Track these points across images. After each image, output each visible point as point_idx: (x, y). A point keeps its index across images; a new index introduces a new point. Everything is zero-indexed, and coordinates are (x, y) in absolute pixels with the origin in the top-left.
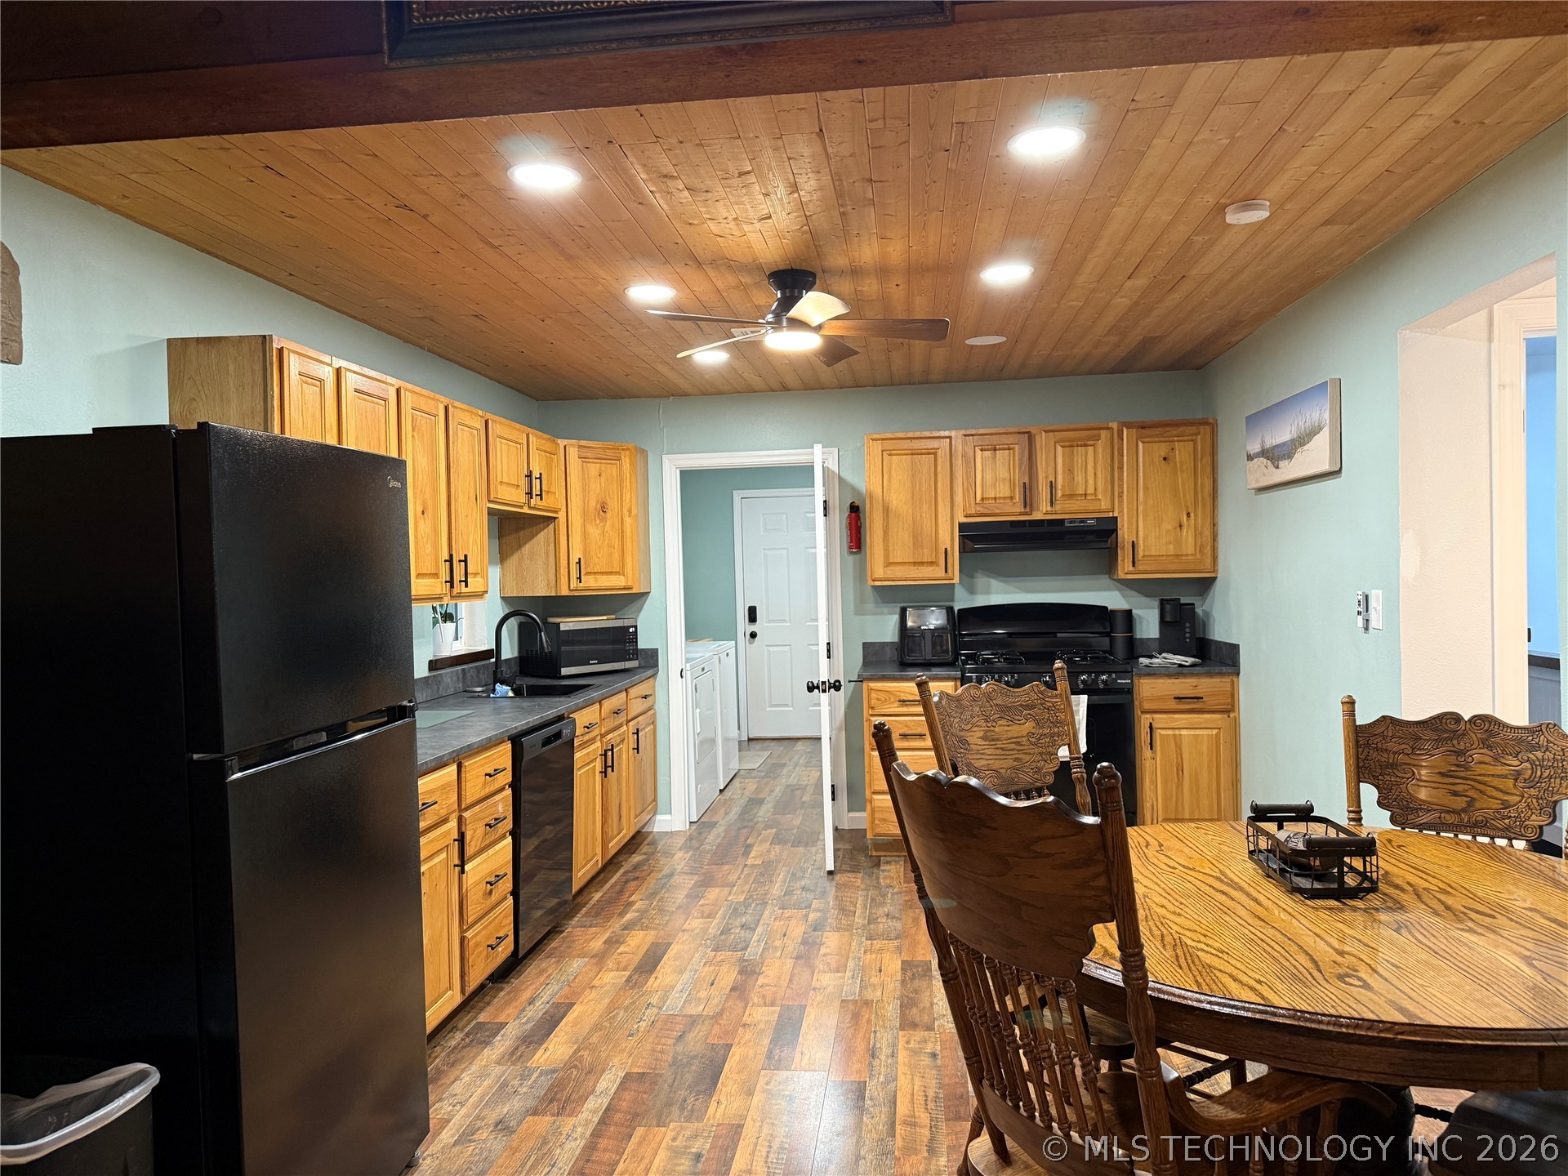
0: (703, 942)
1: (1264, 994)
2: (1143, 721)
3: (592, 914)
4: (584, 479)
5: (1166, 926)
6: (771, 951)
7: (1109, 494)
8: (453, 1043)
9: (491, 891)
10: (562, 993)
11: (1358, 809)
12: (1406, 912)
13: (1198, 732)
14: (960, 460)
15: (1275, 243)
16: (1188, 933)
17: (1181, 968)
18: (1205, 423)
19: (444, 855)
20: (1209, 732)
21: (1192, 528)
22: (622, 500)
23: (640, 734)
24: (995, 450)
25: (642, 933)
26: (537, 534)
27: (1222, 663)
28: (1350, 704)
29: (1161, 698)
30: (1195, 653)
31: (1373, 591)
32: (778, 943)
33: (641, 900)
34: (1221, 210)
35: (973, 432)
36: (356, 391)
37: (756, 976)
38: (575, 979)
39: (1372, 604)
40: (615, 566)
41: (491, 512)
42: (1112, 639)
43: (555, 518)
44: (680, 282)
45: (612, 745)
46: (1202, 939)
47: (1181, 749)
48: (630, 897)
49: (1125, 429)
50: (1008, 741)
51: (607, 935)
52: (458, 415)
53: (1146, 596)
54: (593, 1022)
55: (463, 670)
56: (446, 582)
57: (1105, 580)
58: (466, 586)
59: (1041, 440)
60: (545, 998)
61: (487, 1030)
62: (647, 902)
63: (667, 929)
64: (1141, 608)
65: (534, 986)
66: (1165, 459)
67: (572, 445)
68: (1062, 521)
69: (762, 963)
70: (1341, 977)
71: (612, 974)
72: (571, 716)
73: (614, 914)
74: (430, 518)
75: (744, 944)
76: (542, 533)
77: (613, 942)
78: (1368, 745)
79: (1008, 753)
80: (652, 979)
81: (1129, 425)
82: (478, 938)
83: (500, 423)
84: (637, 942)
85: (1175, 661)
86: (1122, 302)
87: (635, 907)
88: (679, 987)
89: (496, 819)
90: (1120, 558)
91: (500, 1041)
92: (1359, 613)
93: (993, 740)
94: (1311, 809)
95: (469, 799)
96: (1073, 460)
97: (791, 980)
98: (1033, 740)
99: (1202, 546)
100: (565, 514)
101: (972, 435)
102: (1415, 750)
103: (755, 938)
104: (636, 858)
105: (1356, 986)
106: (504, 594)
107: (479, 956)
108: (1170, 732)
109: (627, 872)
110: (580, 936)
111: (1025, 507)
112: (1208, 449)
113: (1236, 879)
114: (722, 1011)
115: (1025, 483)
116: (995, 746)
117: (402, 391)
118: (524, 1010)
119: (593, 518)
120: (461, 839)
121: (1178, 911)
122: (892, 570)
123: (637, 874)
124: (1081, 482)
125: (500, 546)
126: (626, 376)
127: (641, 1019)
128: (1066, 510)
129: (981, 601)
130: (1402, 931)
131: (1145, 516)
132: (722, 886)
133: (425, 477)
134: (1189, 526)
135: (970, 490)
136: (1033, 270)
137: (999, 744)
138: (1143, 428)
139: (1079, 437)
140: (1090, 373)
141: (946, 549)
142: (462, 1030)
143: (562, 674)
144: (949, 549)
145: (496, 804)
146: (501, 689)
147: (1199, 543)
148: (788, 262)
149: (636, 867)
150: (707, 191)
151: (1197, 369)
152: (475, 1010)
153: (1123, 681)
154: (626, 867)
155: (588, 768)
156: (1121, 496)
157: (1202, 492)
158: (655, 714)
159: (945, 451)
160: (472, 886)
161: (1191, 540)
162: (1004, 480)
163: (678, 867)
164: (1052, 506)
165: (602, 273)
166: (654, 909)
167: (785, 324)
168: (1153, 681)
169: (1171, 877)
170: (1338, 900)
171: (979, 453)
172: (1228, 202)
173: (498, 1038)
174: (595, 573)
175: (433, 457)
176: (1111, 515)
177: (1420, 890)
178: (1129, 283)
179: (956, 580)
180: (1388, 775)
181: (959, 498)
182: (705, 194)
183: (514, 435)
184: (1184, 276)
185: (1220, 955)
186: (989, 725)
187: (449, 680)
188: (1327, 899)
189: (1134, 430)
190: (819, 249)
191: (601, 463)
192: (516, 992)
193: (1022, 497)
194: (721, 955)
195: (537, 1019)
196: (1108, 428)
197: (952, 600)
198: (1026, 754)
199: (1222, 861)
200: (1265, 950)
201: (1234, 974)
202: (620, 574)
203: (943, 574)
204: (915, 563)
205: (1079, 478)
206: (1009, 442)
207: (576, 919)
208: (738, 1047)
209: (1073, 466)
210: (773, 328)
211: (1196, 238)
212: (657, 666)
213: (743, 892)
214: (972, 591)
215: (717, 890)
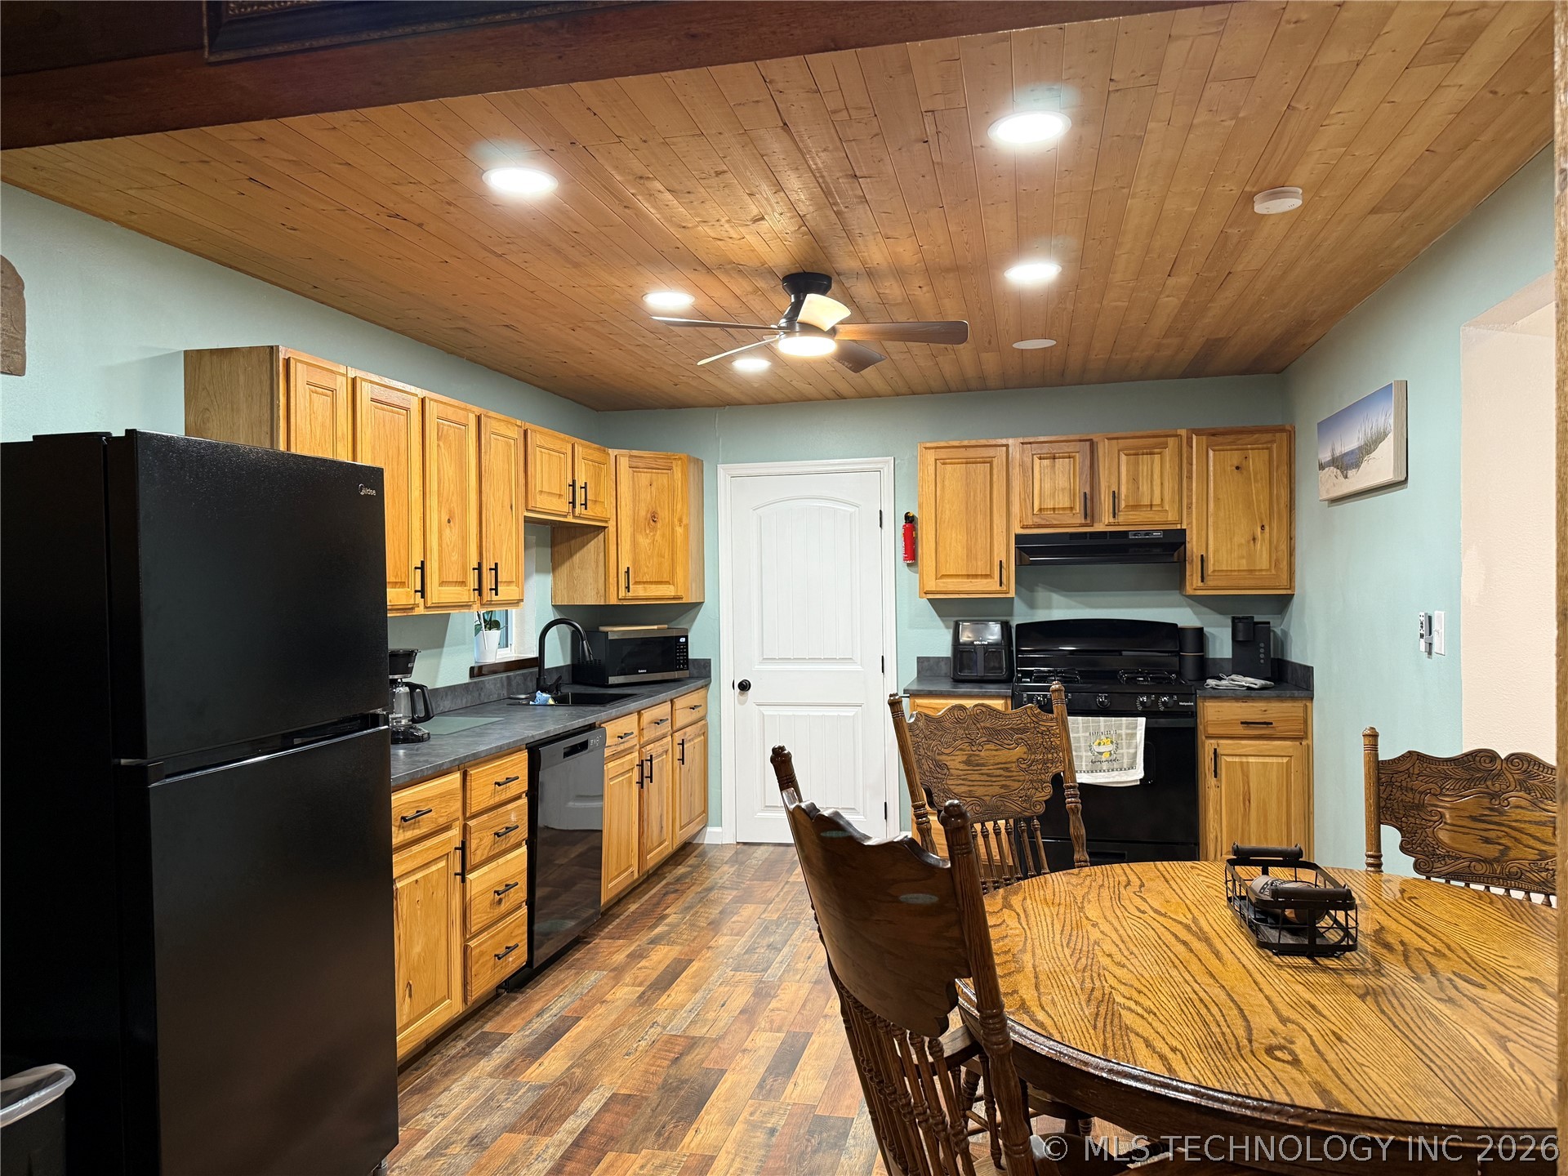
0: (725, 960)
1: (1173, 1065)
2: (1207, 747)
3: (623, 926)
4: (634, 489)
5: (1102, 978)
6: (791, 973)
7: (1176, 506)
8: (453, 1052)
9: (500, 900)
10: (573, 1006)
11: (1376, 854)
12: (1383, 976)
13: (1267, 760)
14: (1018, 469)
15: (1322, 235)
16: (1122, 988)
17: (1095, 1028)
18: (1282, 430)
19: (442, 864)
20: (1280, 760)
21: (1267, 542)
22: (673, 510)
23: (685, 746)
24: (1054, 458)
25: (667, 948)
26: (587, 543)
27: (1298, 687)
28: (1373, 737)
29: (1225, 723)
30: (1269, 675)
31: (1436, 612)
32: (800, 966)
33: (675, 913)
34: (1249, 199)
35: (1032, 440)
36: (373, 400)
37: (769, 999)
38: (589, 992)
39: (1435, 626)
40: (665, 576)
41: (527, 520)
42: (1181, 658)
43: (605, 528)
44: (696, 288)
45: (651, 756)
46: (1135, 995)
47: (1248, 777)
48: (665, 910)
49: (1194, 436)
50: (995, 767)
51: (632, 948)
52: (490, 425)
53: (1221, 613)
54: (594, 1037)
55: (508, 677)
56: (474, 590)
57: (1175, 596)
58: (496, 594)
59: (1103, 448)
60: (554, 1011)
61: (490, 1040)
62: (680, 916)
63: (692, 945)
64: (1214, 627)
65: (547, 998)
66: (1237, 468)
67: (623, 456)
68: (1126, 533)
69: (779, 986)
70: (1270, 1051)
71: (626, 989)
72: (603, 725)
73: (645, 926)
74: (457, 526)
75: (765, 965)
76: (593, 542)
77: (637, 956)
78: (1391, 783)
79: (994, 779)
80: (664, 997)
81: (1198, 432)
82: (483, 947)
83: (541, 433)
84: (661, 957)
85: (1244, 684)
86: (1170, 303)
87: (667, 921)
88: (688, 1007)
89: (507, 828)
90: (1188, 573)
91: (498, 1053)
92: (1422, 636)
93: (978, 765)
94: (1300, 853)
95: (474, 807)
96: (1138, 471)
97: (804, 1005)
98: (1024, 766)
99: (1277, 561)
100: (615, 523)
101: (1030, 443)
102: (1444, 790)
103: (779, 959)
104: (681, 870)
105: (1283, 1061)
106: (555, 602)
107: (484, 965)
108: (1237, 759)
109: (668, 884)
110: (605, 948)
111: (1086, 518)
112: (1285, 457)
113: (1206, 928)
114: (726, 1033)
115: (1085, 493)
116: (980, 772)
117: (427, 401)
118: (530, 1022)
119: (643, 526)
120: (463, 848)
121: (1124, 961)
122: (944, 583)
123: (678, 887)
124: (1146, 493)
125: (552, 554)
126: (676, 385)
127: (643, 1038)
128: (1130, 521)
129: (1041, 616)
130: (1368, 997)
131: (1216, 528)
132: (759, 903)
133: (452, 486)
134: (1263, 540)
135: (1028, 500)
136: (1060, 269)
137: (985, 770)
138: (1214, 435)
139: (1146, 445)
140: (1160, 377)
141: (1001, 561)
142: (466, 1039)
143: (610, 683)
144: (1004, 561)
145: (508, 812)
146: (542, 696)
147: (1274, 557)
148: (798, 265)
149: (678, 880)
150: (689, 192)
151: (1277, 373)
152: (483, 1019)
153: (1186, 704)
154: (670, 878)
155: (623, 778)
156: (1189, 507)
157: (1278, 504)
158: (706, 726)
159: (1002, 460)
160: (477, 895)
161: (1265, 555)
162: (1063, 490)
163: (720, 881)
164: (1114, 517)
165: (615, 281)
166: (685, 923)
167: (797, 328)
168: (1220, 704)
169: (1135, 923)
170: (1310, 957)
171: (1037, 461)
172: (1254, 190)
173: (498, 1049)
174: (644, 583)
175: (462, 466)
176: (1179, 527)
177: (1412, 950)
178: (1171, 281)
179: (1012, 594)
180: (1412, 817)
181: (1016, 509)
182: (687, 195)
183: (557, 445)
184: (1230, 273)
185: (1146, 1015)
186: (974, 749)
187: (492, 687)
188: (1298, 955)
189: (1204, 437)
190: (826, 251)
191: (652, 473)
192: (531, 1001)
193: (1082, 508)
194: (739, 976)
195: (540, 1032)
196: (1177, 436)
197: (1011, 614)
198: (1014, 780)
199: (1200, 907)
200: (1199, 1013)
201: (1151, 1038)
202: (670, 584)
203: (998, 588)
204: (968, 576)
205: (1144, 488)
206: (1069, 450)
207: (606, 930)
208: (732, 1073)
209: (1138, 474)
210: (785, 333)
211: (1229, 231)
212: (710, 677)
213: (778, 910)
214: (1032, 605)
215: (753, 906)
